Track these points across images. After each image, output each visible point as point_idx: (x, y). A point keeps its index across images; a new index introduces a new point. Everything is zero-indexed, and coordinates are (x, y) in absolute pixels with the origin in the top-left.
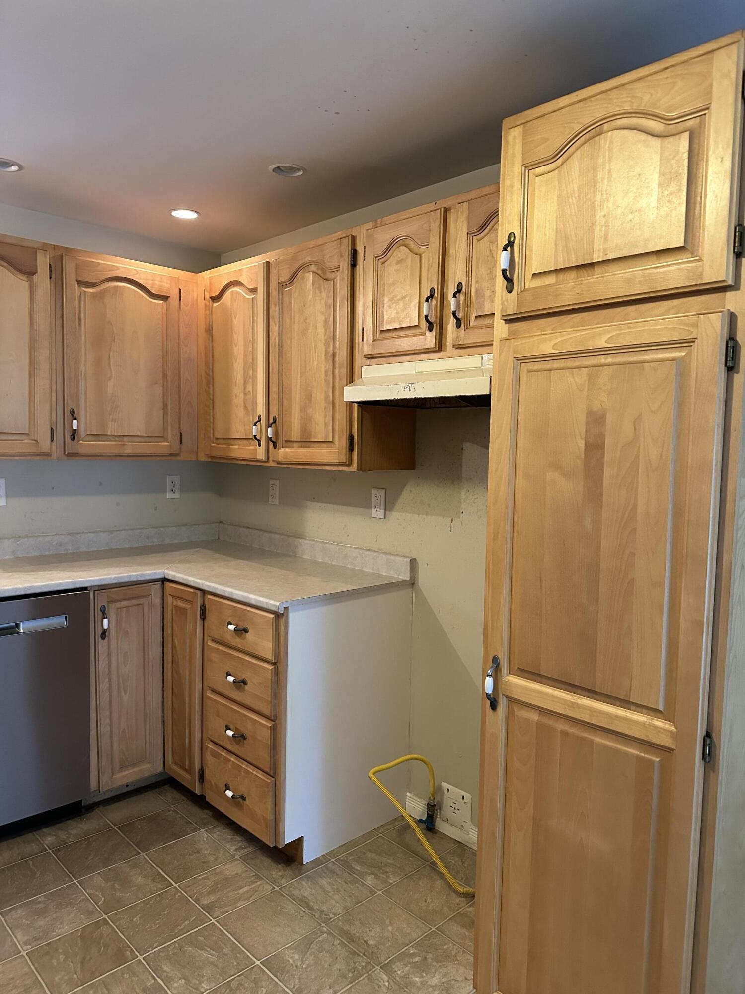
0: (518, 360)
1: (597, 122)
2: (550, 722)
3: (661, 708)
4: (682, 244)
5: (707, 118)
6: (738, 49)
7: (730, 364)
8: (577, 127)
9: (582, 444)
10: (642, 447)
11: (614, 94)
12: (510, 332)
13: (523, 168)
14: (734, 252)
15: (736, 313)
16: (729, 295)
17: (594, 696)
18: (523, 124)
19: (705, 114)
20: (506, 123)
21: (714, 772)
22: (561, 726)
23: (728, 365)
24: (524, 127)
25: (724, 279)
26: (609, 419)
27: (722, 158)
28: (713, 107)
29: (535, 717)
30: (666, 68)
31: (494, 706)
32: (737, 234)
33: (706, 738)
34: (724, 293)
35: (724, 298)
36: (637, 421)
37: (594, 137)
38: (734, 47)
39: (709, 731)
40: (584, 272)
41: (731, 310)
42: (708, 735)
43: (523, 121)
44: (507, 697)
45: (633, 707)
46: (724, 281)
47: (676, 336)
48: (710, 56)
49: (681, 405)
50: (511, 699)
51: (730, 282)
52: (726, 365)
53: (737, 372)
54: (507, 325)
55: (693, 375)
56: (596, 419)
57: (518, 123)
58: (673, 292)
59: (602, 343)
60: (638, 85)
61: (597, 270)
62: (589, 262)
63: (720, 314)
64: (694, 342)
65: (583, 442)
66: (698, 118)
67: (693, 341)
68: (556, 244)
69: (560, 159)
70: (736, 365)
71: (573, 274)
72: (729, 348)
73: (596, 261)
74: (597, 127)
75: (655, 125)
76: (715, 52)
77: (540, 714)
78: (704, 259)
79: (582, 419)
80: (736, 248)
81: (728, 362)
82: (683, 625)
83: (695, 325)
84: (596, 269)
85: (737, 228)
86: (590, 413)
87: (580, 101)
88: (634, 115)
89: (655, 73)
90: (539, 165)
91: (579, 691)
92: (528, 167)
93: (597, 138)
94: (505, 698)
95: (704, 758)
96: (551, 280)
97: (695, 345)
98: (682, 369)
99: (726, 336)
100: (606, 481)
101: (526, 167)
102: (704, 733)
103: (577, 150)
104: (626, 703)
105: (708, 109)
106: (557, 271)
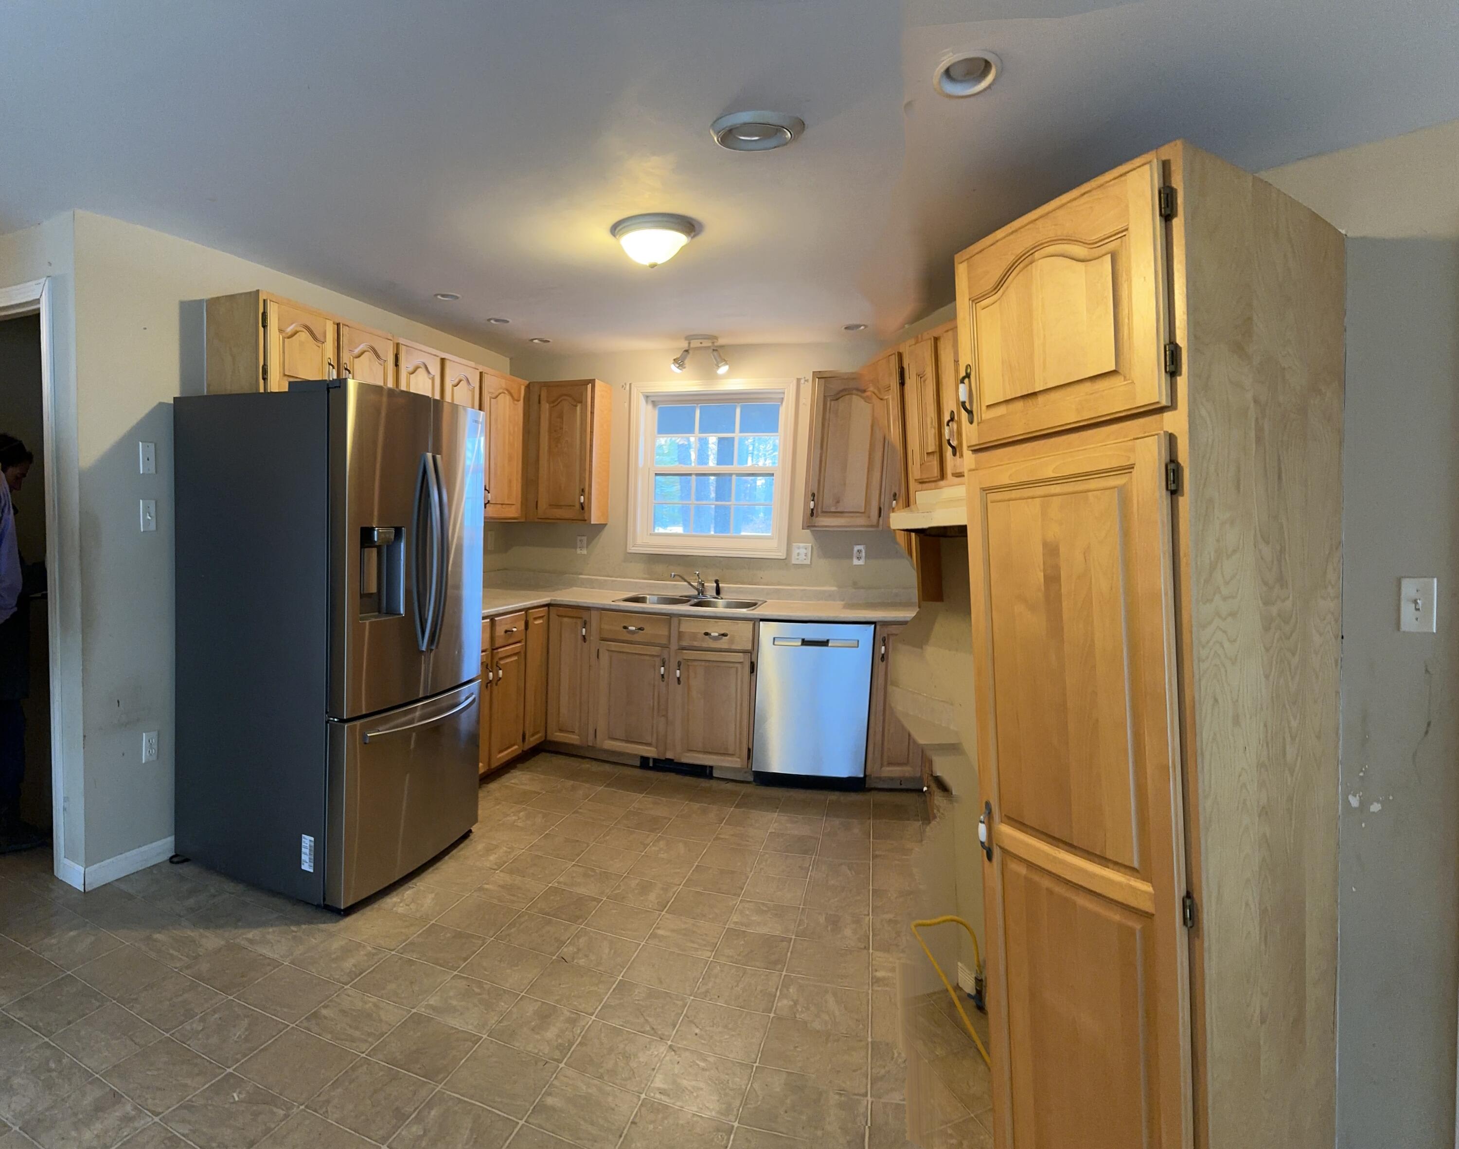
0: (984, 490)
1: (1029, 251)
2: (1036, 877)
3: (1136, 865)
4: (1113, 368)
5: (1127, 239)
6: (1151, 169)
7: (1173, 487)
8: (1011, 258)
9: (1041, 575)
10: (1093, 580)
11: (1039, 223)
12: (977, 462)
13: (971, 302)
14: (1166, 371)
15: (1175, 434)
16: (1167, 415)
17: (1073, 850)
18: (967, 259)
19: (1125, 235)
20: (957, 258)
21: (1198, 938)
22: (1046, 883)
23: (1169, 488)
24: (968, 263)
25: (1157, 401)
26: (1062, 549)
27: (1145, 277)
28: (1132, 228)
29: (1023, 870)
30: (1084, 194)
31: (990, 857)
32: (1168, 353)
33: (1185, 899)
34: (1161, 415)
35: (1162, 420)
36: (1086, 552)
37: (1027, 266)
38: (1147, 167)
39: (1189, 890)
40: (1030, 402)
41: (1170, 432)
42: (1189, 895)
43: (968, 256)
44: (1001, 848)
45: (1111, 865)
46: (1158, 403)
47: (1115, 464)
48: (1123, 178)
49: (1126, 534)
50: (1004, 850)
51: (1164, 402)
52: (1167, 489)
53: (1183, 495)
54: (974, 456)
55: (1135, 502)
56: (1051, 550)
57: (964, 259)
58: (1108, 418)
59: (1049, 473)
60: (1060, 213)
61: (1041, 399)
62: (1032, 392)
63: (1156, 436)
64: (1133, 468)
65: (1042, 574)
66: (1119, 240)
67: (1131, 467)
68: (1003, 376)
69: (1001, 289)
70: (1180, 488)
71: (1019, 405)
72: (1169, 472)
73: (1038, 390)
74: (1029, 256)
75: (1079, 251)
76: (1128, 175)
77: (1027, 868)
78: (1135, 382)
79: (1039, 549)
80: (1168, 368)
81: (1169, 486)
82: (1149, 771)
83: (1132, 450)
84: (1039, 399)
85: (1167, 347)
86: (1045, 544)
87: (1012, 233)
88: (1060, 242)
89: (1075, 199)
90: (985, 298)
91: (1061, 845)
92: (975, 300)
93: (1029, 267)
94: (998, 848)
95: (1185, 923)
96: (1001, 410)
97: (1134, 471)
98: (1124, 498)
99: (1165, 457)
100: (1065, 616)
101: (973, 301)
102: (1184, 893)
103: (1014, 279)
104: (1103, 860)
105: (1127, 230)
106: (1007, 402)
